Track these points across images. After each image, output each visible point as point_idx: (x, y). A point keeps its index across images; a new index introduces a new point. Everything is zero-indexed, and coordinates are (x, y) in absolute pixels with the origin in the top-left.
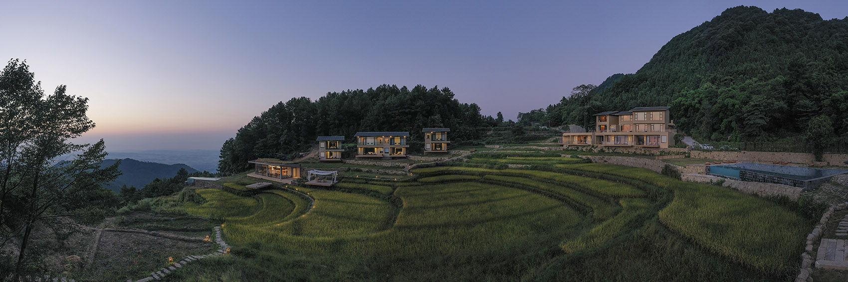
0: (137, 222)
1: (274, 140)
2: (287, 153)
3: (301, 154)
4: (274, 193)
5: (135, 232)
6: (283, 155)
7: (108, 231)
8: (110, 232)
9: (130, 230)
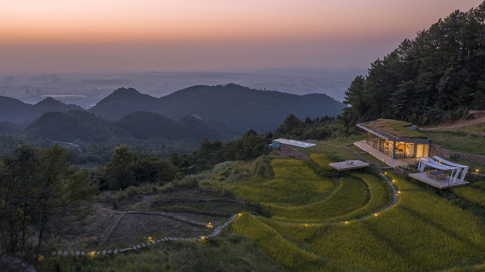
0: (172, 202)
1: (428, 84)
2: (446, 108)
3: (471, 112)
4: (362, 180)
5: (154, 214)
6: (439, 111)
7: (131, 213)
8: (132, 215)
9: (151, 212)
